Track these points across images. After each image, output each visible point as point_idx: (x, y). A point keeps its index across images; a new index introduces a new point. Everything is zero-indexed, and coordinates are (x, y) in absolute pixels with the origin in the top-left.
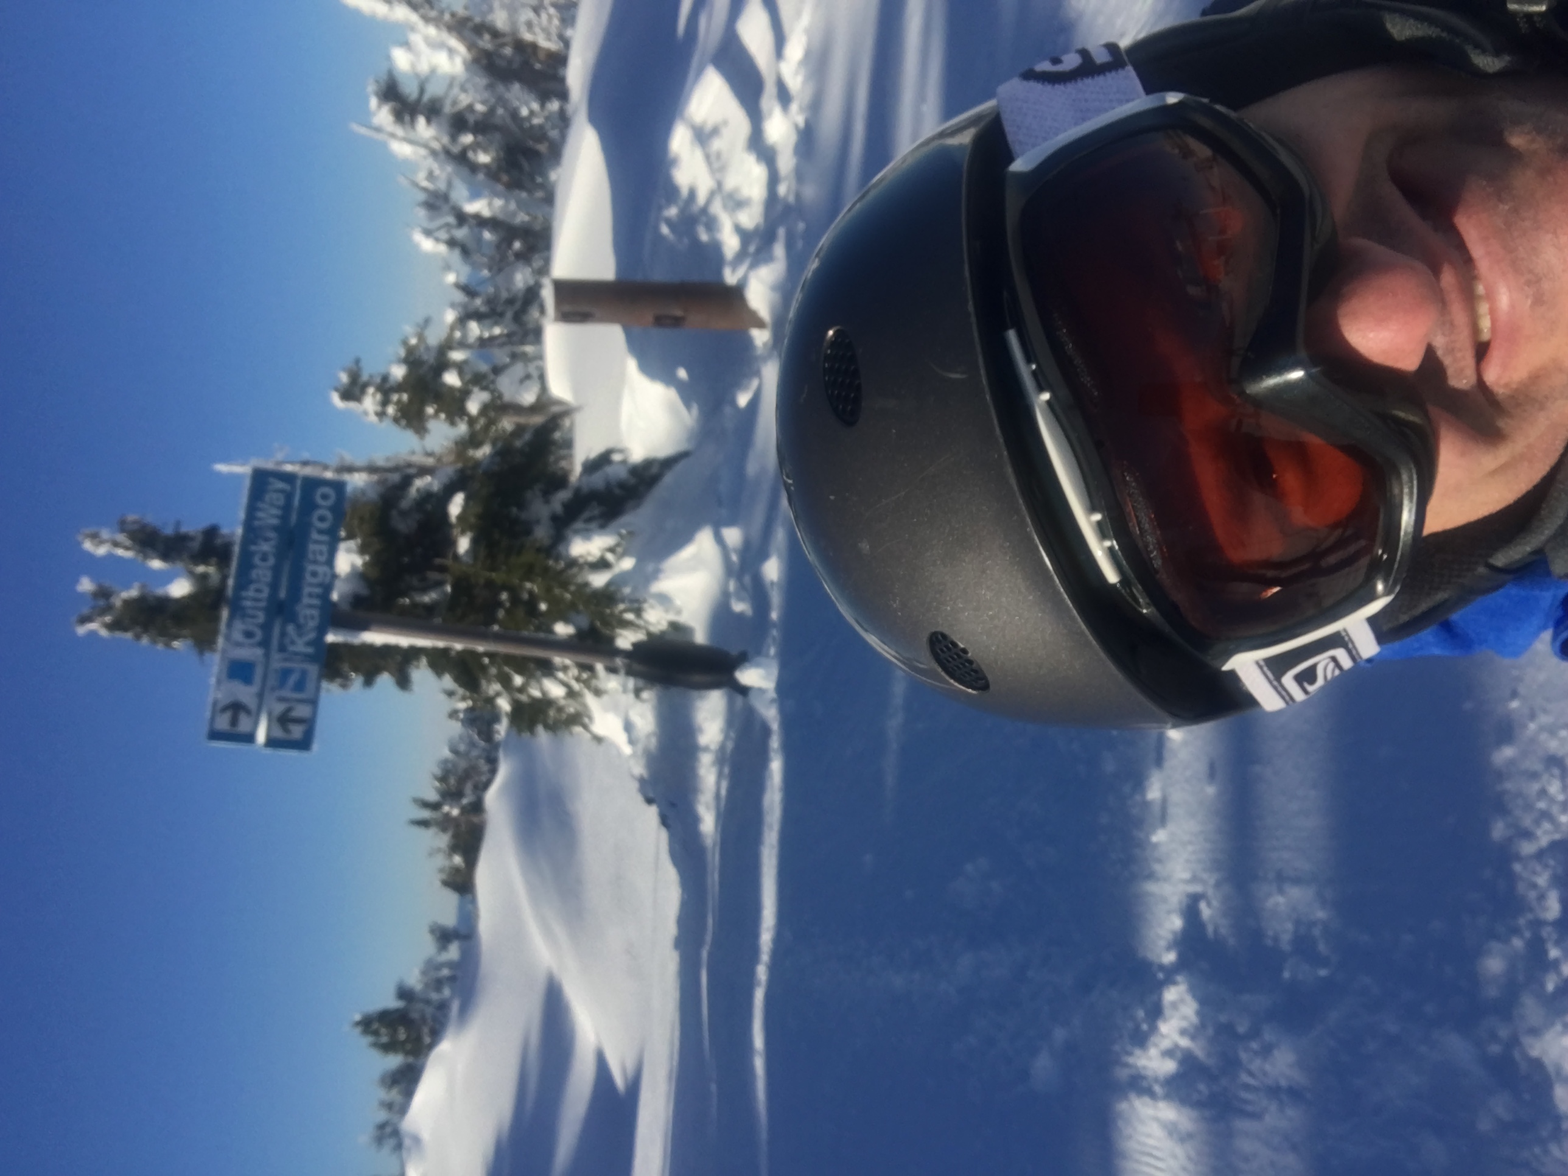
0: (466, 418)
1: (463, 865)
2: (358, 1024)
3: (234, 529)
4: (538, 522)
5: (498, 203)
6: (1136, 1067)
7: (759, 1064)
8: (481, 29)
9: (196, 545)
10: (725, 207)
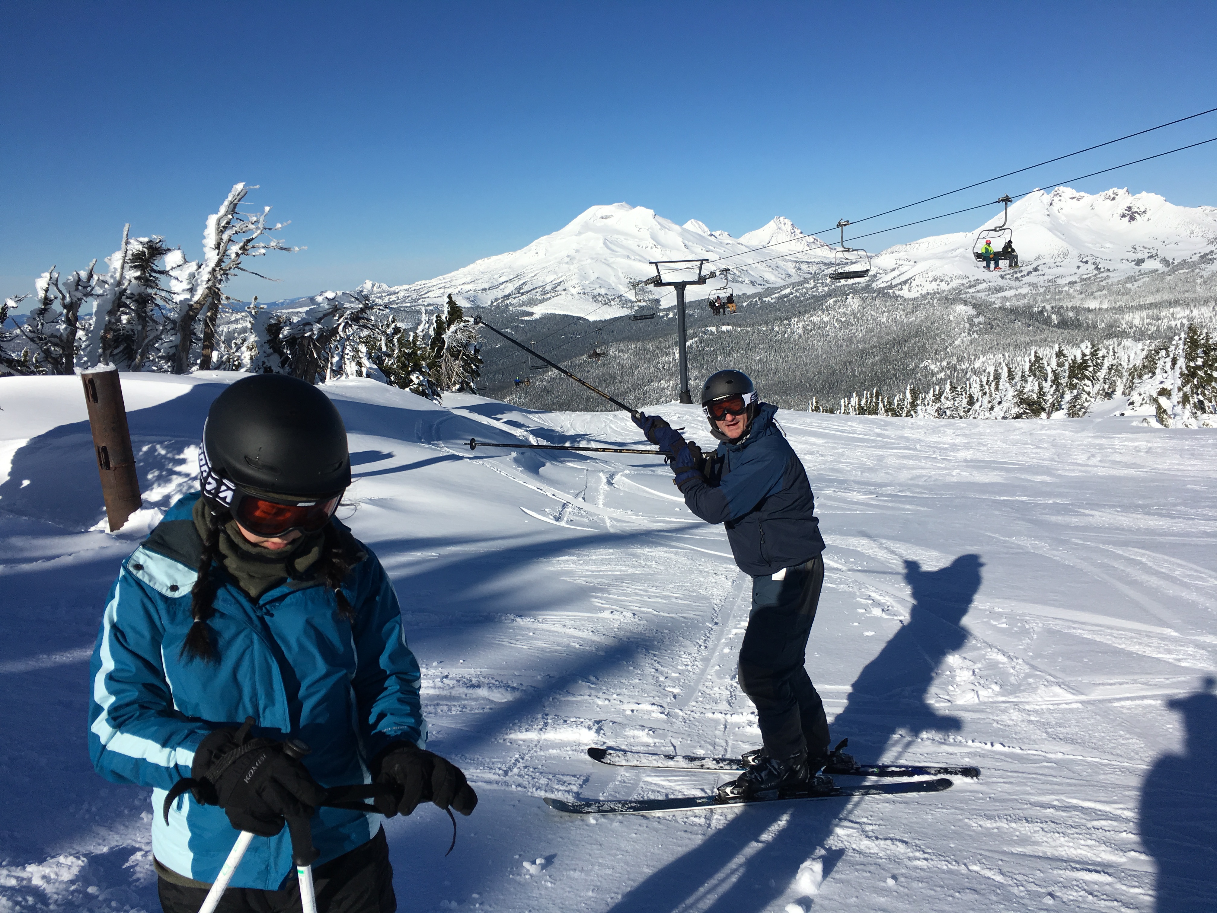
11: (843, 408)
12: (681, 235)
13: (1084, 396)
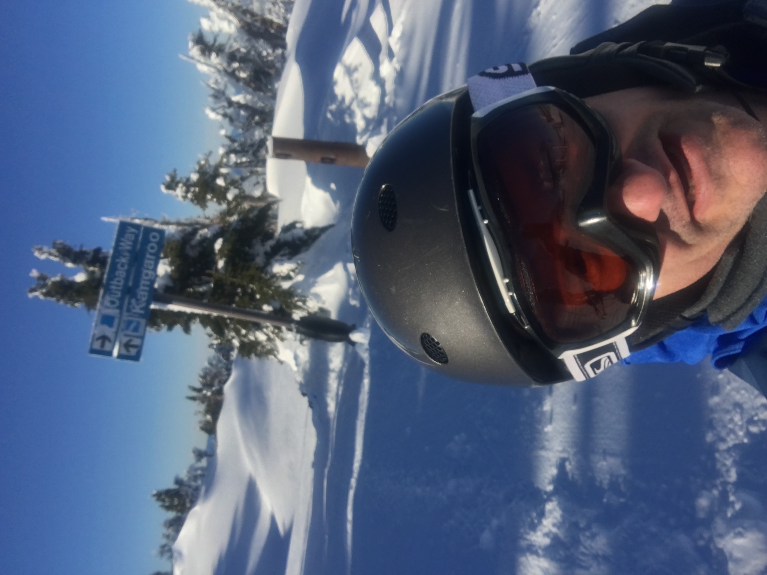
0: (226, 202)
1: (211, 420)
2: (154, 495)
3: (109, 250)
4: (258, 255)
5: (249, 97)
6: (530, 540)
7: (349, 527)
8: (246, 12)
9: (89, 257)
10: (359, 106)
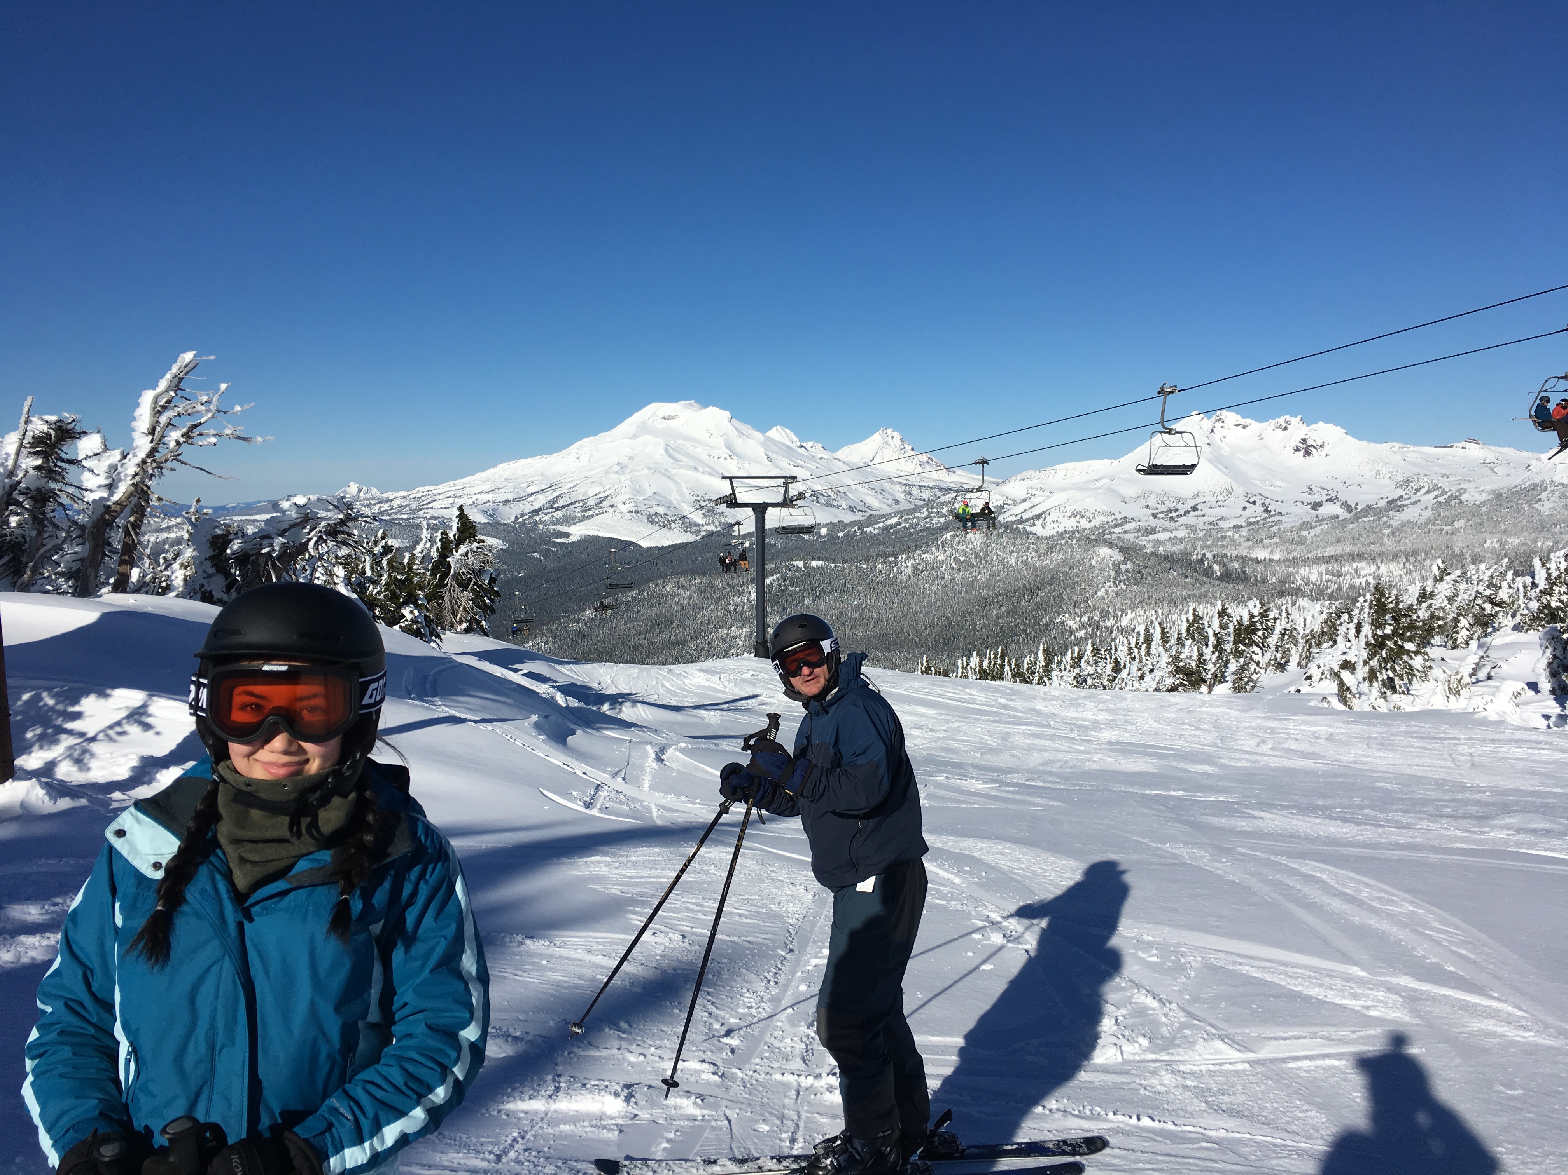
11: (960, 670)
12: (763, 444)
13: (1253, 666)
